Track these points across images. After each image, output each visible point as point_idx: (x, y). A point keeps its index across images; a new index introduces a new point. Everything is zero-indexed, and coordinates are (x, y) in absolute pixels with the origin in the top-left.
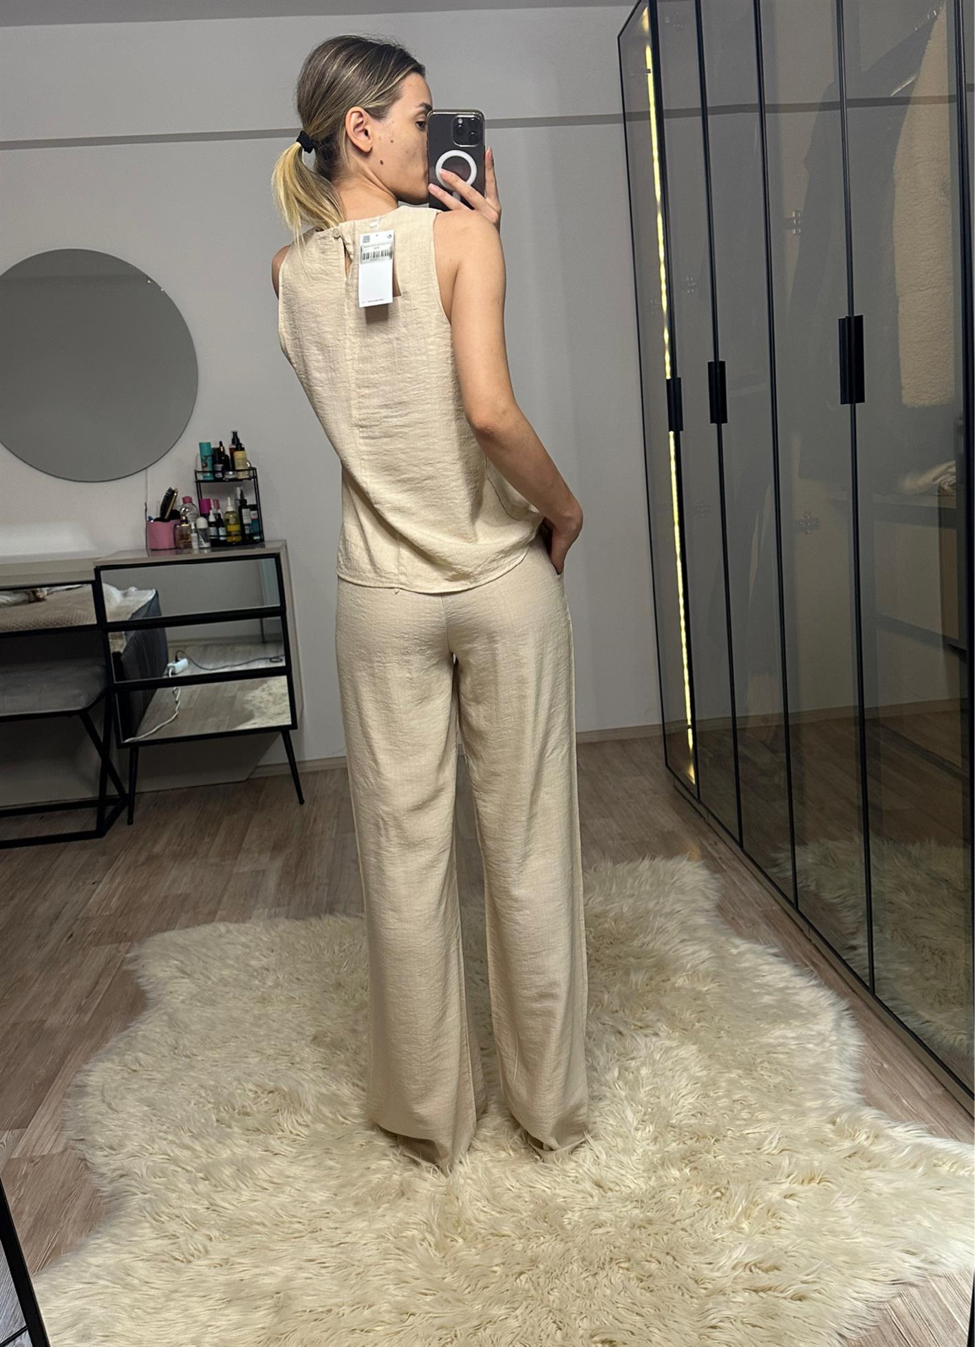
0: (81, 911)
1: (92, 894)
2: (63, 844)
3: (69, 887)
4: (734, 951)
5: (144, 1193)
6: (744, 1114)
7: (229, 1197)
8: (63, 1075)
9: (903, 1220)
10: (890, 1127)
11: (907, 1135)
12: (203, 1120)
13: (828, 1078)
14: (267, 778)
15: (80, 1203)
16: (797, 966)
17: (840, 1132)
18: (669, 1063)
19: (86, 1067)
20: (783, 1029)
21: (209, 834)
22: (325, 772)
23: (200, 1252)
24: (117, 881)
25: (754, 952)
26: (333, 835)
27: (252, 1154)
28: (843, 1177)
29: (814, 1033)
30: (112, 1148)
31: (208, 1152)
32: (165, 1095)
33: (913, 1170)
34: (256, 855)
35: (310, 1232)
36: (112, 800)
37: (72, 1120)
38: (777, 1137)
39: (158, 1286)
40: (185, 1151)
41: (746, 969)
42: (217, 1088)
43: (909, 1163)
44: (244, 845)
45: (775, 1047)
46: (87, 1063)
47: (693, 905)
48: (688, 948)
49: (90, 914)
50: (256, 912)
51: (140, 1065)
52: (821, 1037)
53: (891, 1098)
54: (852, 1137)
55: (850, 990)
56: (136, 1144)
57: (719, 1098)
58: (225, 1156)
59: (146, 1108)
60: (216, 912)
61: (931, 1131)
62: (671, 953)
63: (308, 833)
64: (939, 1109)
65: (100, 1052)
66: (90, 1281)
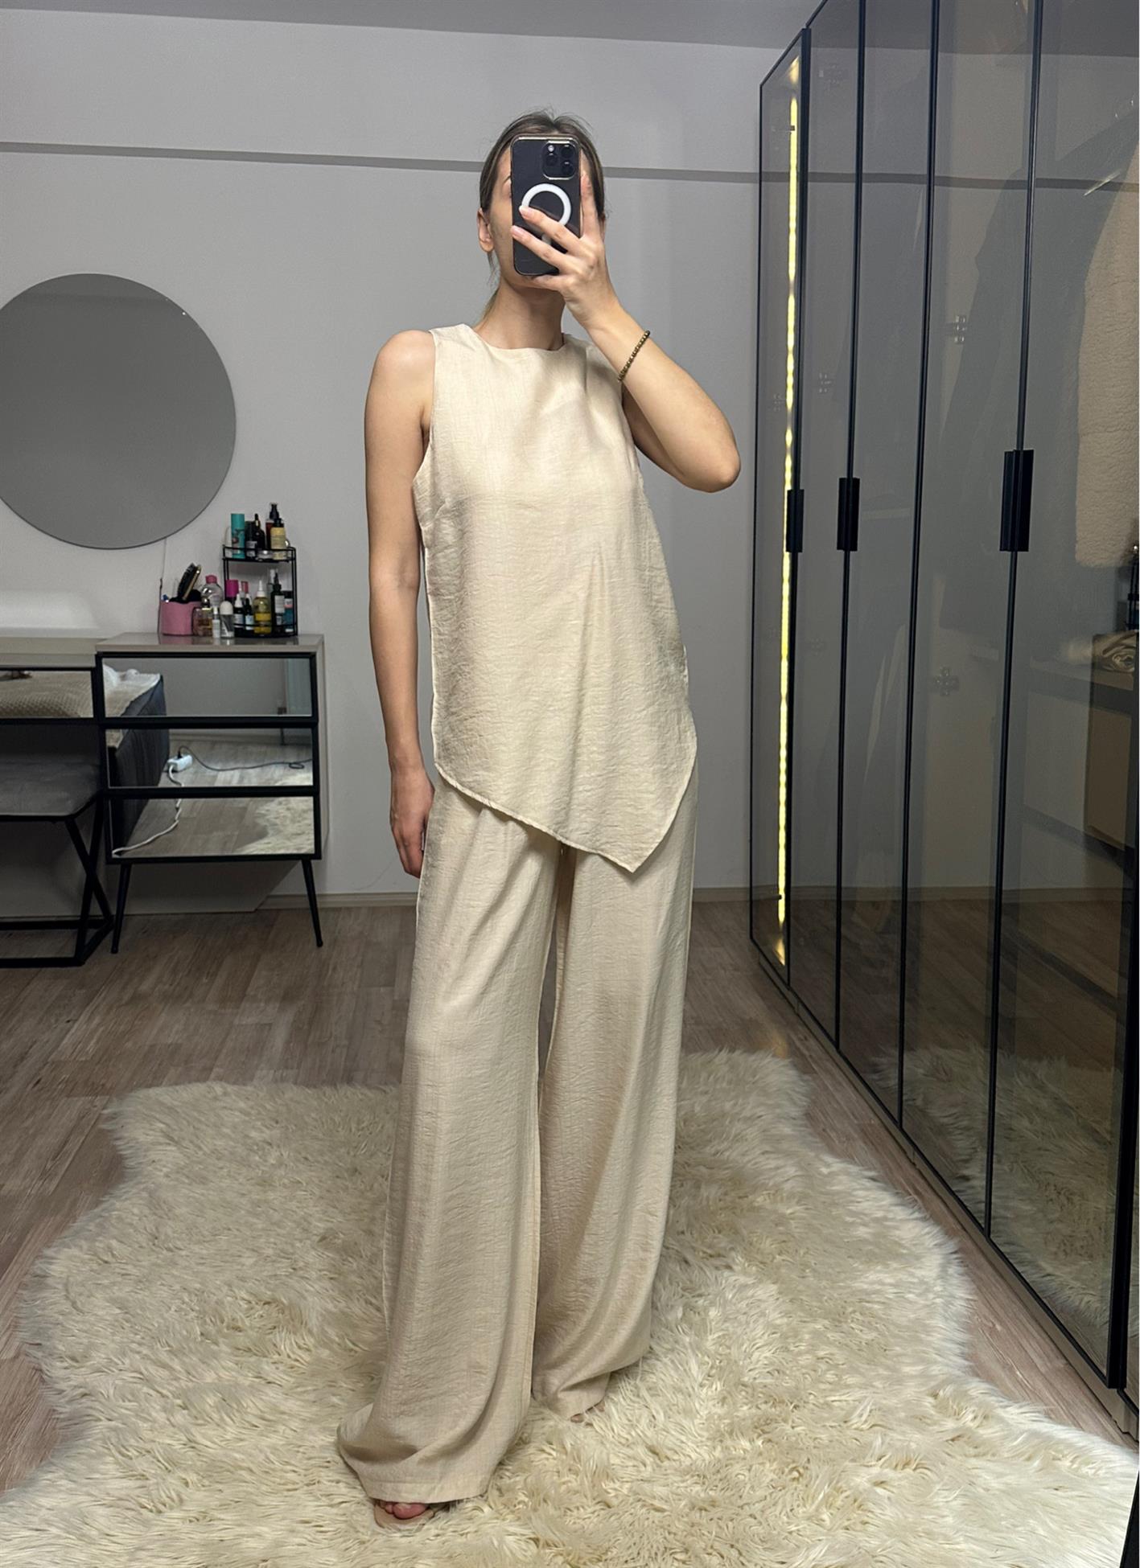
0: (51, 1053)
1: (66, 1034)
2: (33, 970)
3: (39, 1023)
4: (825, 1170)
5: (110, 1420)
6: (830, 1376)
7: (211, 1433)
8: (21, 1260)
9: (1015, 1526)
10: (1001, 1407)
11: (1021, 1418)
12: (185, 1333)
13: (930, 1338)
14: (279, 910)
15: (32, 1425)
16: (897, 1193)
17: (942, 1408)
18: (744, 1304)
19: (49, 1252)
20: (879, 1272)
21: (208, 973)
22: (349, 909)
23: (173, 1500)
24: (97, 1021)
25: (848, 1174)
26: (355, 989)
27: (241, 1379)
28: (944, 1464)
29: (916, 1280)
30: (74, 1359)
31: (189, 1373)
32: (140, 1296)
33: (1027, 1463)
34: (262, 1004)
35: (308, 1485)
36: (95, 923)
37: (26, 1318)
38: (868, 1408)
39: (120, 1541)
40: (160, 1370)
41: (838, 1193)
42: (203, 1292)
43: (1022, 1454)
44: (249, 989)
45: (868, 1293)
46: (49, 1247)
47: (778, 1111)
48: (770, 1161)
49: (63, 1058)
50: (258, 1073)
51: (113, 1255)
52: (924, 1287)
53: (1004, 1367)
54: (957, 1415)
55: (959, 1227)
56: (103, 1356)
57: (800, 1354)
58: (209, 1380)
59: (118, 1311)
60: (211, 1069)
61: (1050, 1415)
62: (749, 1165)
63: (326, 984)
64: (1059, 1387)
65: (66, 1233)
66: (39, 1528)
